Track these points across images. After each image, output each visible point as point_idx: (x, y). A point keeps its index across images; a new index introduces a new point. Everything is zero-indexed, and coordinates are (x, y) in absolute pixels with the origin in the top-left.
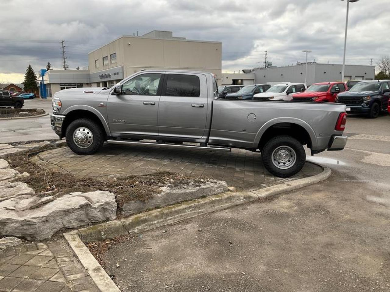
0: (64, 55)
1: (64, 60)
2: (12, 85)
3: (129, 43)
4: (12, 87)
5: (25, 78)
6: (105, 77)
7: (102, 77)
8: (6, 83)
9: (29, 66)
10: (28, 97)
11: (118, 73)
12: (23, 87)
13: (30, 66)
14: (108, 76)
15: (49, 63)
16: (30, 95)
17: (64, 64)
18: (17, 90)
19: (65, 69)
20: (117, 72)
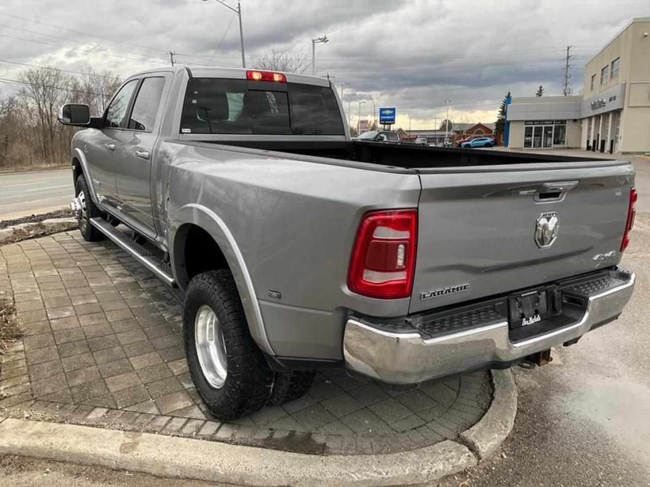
0: (567, 71)
1: (567, 80)
2: (480, 125)
3: (646, 34)
4: (479, 129)
5: (499, 113)
6: (598, 106)
7: (594, 107)
8: (471, 123)
9: (506, 94)
10: (483, 145)
11: (615, 98)
12: (494, 128)
13: (509, 94)
14: (602, 104)
15: (541, 87)
16: (487, 141)
17: (564, 88)
18: (486, 133)
19: (566, 95)
20: (614, 95)
